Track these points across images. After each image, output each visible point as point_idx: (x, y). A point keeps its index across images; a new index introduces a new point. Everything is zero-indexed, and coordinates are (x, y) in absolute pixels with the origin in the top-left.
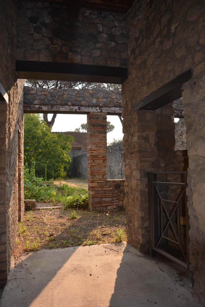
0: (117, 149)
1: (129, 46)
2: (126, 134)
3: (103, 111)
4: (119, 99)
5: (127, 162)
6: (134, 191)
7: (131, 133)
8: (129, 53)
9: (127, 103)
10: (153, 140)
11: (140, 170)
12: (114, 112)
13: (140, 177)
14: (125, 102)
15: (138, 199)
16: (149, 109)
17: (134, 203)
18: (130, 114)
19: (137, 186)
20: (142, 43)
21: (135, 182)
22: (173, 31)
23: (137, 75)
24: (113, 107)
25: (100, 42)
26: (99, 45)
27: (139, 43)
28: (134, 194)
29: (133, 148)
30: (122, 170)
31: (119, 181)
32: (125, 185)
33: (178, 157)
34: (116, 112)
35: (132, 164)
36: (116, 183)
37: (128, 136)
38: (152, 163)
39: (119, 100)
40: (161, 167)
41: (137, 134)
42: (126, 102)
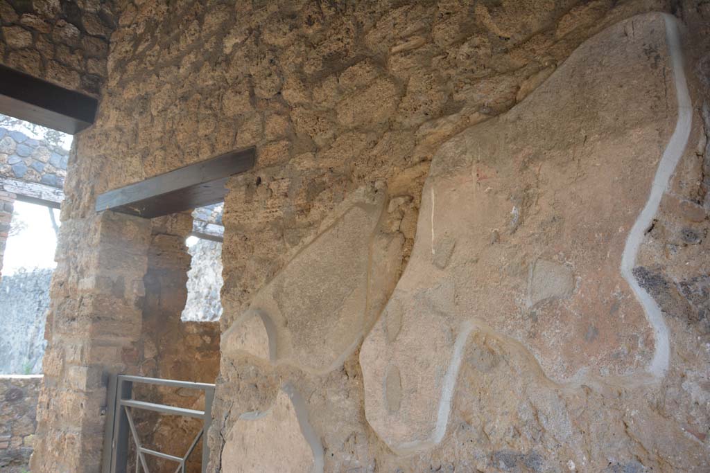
0: (27, 287)
1: (112, 48)
2: (64, 264)
3: (6, 188)
4: (58, 166)
5: (54, 338)
6: (63, 421)
7: (77, 267)
8: (111, 64)
9: (81, 186)
10: (135, 291)
11: (91, 367)
12: (37, 197)
13: (87, 386)
14: (74, 183)
15: (72, 443)
16: (135, 214)
17: (59, 454)
18: (83, 217)
19: (75, 410)
20: (147, 53)
21: (71, 396)
22: (227, 51)
23: (120, 124)
24: (38, 182)
25: (36, 14)
26: (29, 19)
27: (140, 48)
28: (63, 429)
29: (77, 305)
30: (32, 345)
31: (22, 380)
32: (41, 402)
33: (188, 338)
34: (43, 198)
35: (70, 346)
36: (12, 387)
37: (69, 270)
38: (125, 350)
39: (57, 169)
40: (144, 359)
41: (93, 272)
42: (79, 182)
